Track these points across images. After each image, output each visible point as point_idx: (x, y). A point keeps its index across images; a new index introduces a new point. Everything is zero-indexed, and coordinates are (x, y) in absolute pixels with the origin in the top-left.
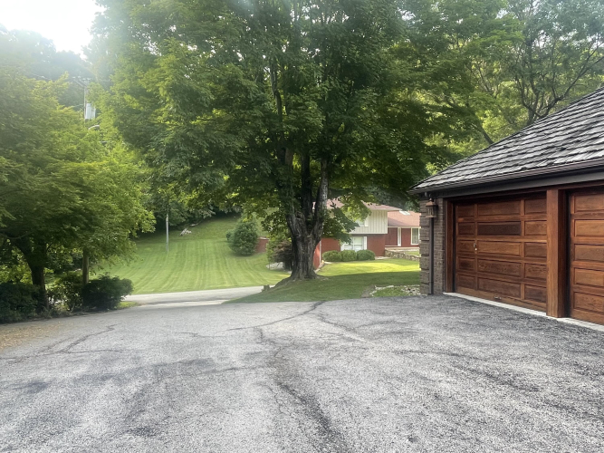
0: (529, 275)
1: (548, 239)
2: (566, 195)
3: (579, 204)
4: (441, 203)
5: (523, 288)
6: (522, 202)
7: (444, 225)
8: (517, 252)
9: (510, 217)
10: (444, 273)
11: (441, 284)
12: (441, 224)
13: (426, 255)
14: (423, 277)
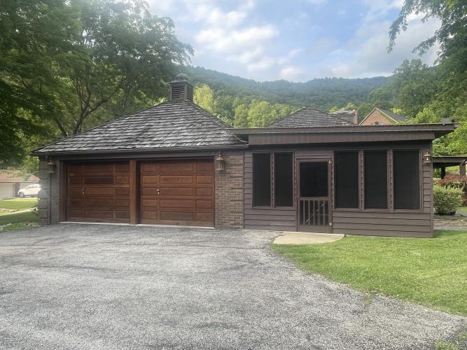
0: (118, 205)
1: (130, 185)
2: (139, 163)
3: (145, 168)
4: (58, 163)
5: (114, 212)
6: (115, 165)
7: (60, 178)
8: (111, 193)
9: (107, 174)
10: (60, 209)
11: (58, 217)
12: (58, 177)
13: (45, 199)
14: (42, 214)
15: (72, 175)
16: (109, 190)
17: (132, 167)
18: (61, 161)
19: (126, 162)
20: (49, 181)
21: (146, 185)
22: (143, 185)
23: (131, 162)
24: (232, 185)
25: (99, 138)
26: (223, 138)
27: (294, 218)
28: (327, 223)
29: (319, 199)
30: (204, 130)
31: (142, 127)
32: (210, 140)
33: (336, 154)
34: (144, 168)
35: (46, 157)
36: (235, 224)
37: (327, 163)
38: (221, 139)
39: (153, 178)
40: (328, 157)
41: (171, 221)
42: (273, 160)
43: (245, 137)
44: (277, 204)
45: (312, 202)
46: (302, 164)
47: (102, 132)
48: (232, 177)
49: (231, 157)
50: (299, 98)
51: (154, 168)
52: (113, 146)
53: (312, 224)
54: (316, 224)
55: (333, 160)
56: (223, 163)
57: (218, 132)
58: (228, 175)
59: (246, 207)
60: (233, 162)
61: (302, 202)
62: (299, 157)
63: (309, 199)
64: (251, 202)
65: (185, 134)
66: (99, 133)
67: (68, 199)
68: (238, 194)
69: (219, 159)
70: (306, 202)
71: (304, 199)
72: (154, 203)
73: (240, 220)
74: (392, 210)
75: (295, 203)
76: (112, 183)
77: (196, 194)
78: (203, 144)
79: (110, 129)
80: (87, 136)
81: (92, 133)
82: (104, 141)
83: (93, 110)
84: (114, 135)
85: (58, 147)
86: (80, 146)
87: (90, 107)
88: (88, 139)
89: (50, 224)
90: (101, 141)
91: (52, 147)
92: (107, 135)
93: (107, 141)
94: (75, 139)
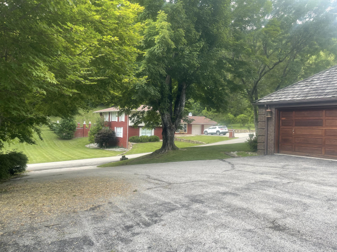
0: (327, 143)
4: (274, 110)
5: (323, 150)
6: (324, 111)
7: (275, 121)
8: (320, 133)
9: (317, 118)
10: (274, 144)
11: (273, 150)
12: (274, 120)
13: (262, 136)
14: (260, 147)
15: (283, 119)
16: (318, 131)
18: (276, 108)
20: (266, 123)
25: (307, 90)
35: (265, 105)
47: (308, 85)
52: (325, 95)
66: (306, 86)
67: (280, 137)
76: (322, 126)
79: (315, 82)
80: (295, 89)
81: (298, 86)
82: (314, 92)
83: (271, 69)
84: (321, 86)
85: (273, 98)
86: (292, 96)
87: (269, 67)
88: (297, 91)
89: (267, 154)
90: (311, 92)
91: (268, 98)
92: (314, 87)
93: (317, 91)
94: (285, 92)
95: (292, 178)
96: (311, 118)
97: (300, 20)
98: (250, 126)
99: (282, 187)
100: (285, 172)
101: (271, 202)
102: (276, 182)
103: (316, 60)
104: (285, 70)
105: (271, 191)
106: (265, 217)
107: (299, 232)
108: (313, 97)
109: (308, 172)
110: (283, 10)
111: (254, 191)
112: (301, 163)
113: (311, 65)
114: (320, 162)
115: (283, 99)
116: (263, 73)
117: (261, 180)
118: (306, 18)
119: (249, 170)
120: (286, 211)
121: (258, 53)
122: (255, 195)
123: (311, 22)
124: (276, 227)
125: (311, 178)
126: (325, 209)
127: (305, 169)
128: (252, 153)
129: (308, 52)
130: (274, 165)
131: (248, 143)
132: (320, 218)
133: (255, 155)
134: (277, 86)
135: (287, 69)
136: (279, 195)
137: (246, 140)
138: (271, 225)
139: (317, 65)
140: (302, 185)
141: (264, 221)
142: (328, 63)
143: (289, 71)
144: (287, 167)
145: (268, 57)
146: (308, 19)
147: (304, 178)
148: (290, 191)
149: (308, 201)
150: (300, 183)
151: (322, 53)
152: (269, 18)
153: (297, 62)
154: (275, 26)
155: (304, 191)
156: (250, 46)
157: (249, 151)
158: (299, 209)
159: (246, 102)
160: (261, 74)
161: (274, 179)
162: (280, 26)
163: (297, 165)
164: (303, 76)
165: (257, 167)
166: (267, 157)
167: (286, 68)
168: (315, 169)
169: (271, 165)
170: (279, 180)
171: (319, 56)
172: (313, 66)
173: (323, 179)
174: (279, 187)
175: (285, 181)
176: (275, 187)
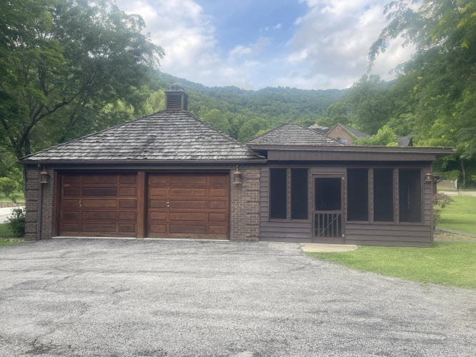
0: (121, 218)
1: (138, 198)
4: (52, 173)
5: (117, 226)
6: (118, 177)
7: (54, 188)
8: (114, 205)
9: (109, 185)
10: (53, 223)
11: (50, 231)
12: (52, 188)
13: (33, 211)
14: (29, 228)
15: (67, 185)
16: (111, 203)
17: (140, 178)
18: (55, 170)
19: (134, 173)
20: (40, 192)
21: (154, 197)
22: (151, 197)
23: (139, 173)
24: (249, 199)
25: (98, 147)
26: (239, 152)
27: (309, 231)
28: (340, 235)
29: (333, 212)
30: (216, 143)
31: (146, 137)
32: (226, 153)
33: (349, 171)
34: (153, 180)
35: (39, 165)
36: (251, 236)
37: (340, 179)
38: (238, 154)
39: (162, 191)
40: (341, 173)
41: (181, 235)
42: (289, 175)
43: (264, 153)
44: (293, 217)
45: (326, 215)
46: (317, 180)
47: (100, 141)
48: (248, 191)
49: (248, 171)
50: (251, 107)
51: (164, 180)
52: (120, 156)
53: (326, 235)
54: (330, 236)
55: (346, 176)
56: (240, 176)
57: (231, 146)
58: (244, 189)
59: (263, 220)
60: (249, 176)
61: (316, 215)
62: (314, 173)
63: (323, 212)
64: (267, 215)
65: (197, 146)
66: (97, 142)
67: (62, 212)
68: (255, 207)
69: (237, 173)
70: (321, 215)
71: (319, 212)
72: (163, 216)
73: (256, 232)
74: (397, 222)
75: (310, 216)
76: (116, 195)
77: (209, 207)
78: (220, 158)
79: (108, 138)
80: (83, 144)
81: (87, 141)
82: (107, 151)
83: (51, 112)
84: (115, 144)
85: (51, 155)
86: (79, 154)
87: (47, 108)
88: (86, 148)
89: (41, 239)
90: (103, 151)
91: (44, 154)
92: (107, 144)
93: (110, 151)
94: (69, 147)
95: (72, 270)
96: (103, 185)
97: (93, 53)
98: (17, 197)
99: (56, 285)
100: (64, 263)
101: (34, 312)
102: (47, 281)
103: (112, 110)
104: (72, 117)
105: (37, 297)
106: (21, 339)
107: (70, 346)
108: (106, 158)
109: (96, 258)
110: (68, 32)
111: (9, 300)
112: (89, 247)
113: (107, 115)
114: (112, 243)
115: (66, 158)
116: (38, 117)
117: (24, 281)
118: (100, 52)
119: (7, 267)
120: (56, 320)
121: (31, 84)
122: (9, 307)
123: (105, 59)
124: (37, 348)
125: (98, 266)
126: (109, 304)
127: (93, 254)
128: (15, 240)
129: (103, 97)
130: (50, 254)
131: (10, 224)
132: (101, 319)
133: (21, 243)
134: (60, 138)
135: (76, 116)
136: (49, 300)
137: (7, 220)
138: (30, 348)
139: (113, 116)
140: (85, 279)
141: (19, 344)
142: (127, 116)
143: (78, 119)
144: (69, 255)
145: (46, 94)
146: (104, 54)
147: (89, 267)
148: (67, 289)
149: (88, 299)
150: (83, 276)
151: (120, 102)
152: (48, 37)
153: (88, 108)
154: (56, 51)
155: (87, 286)
156: (19, 72)
157: (11, 237)
158: (75, 313)
159: (10, 158)
160: (35, 116)
161: (45, 276)
162: (64, 54)
163: (83, 251)
164: (97, 129)
165: (21, 261)
166: (40, 243)
167: (74, 113)
168: (105, 253)
169: (45, 254)
170: (52, 276)
171: (116, 105)
172: (110, 117)
173: (114, 264)
174: (51, 287)
175: (61, 276)
176: (44, 288)
